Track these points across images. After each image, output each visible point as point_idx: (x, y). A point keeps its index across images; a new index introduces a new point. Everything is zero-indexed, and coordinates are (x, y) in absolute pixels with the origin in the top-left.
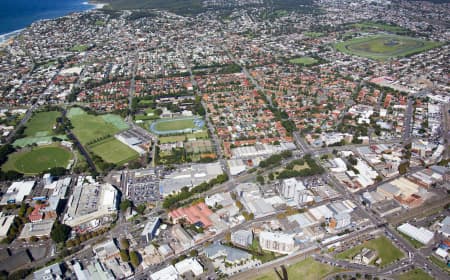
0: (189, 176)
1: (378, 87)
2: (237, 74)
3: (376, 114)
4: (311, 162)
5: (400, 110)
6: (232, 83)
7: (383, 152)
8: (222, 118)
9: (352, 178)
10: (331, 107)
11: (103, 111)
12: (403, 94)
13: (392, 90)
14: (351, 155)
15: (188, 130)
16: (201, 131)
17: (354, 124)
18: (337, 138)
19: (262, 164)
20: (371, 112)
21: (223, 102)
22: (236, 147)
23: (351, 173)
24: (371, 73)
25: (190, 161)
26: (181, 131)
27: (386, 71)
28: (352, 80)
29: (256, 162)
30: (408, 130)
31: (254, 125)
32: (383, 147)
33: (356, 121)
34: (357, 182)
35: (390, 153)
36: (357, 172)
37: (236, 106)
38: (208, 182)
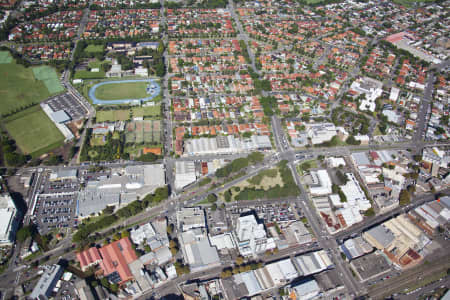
0: (119, 185)
1: (394, 49)
2: (220, 11)
3: (385, 96)
4: (286, 174)
5: (416, 91)
6: (211, 25)
7: (384, 165)
8: (185, 84)
9: (335, 209)
10: (329, 78)
11: (37, 60)
12: (425, 64)
13: (411, 56)
14: (341, 166)
15: (136, 102)
16: (152, 104)
17: (353, 109)
18: (329, 132)
19: (219, 173)
20: (379, 92)
21: (191, 55)
22: (193, 137)
23: (336, 199)
24: (388, 26)
25: (127, 156)
26: (127, 102)
27: (407, 24)
28: (362, 34)
29: (213, 168)
30: (422, 127)
31: (223, 101)
32: (384, 156)
33: (359, 105)
34: (340, 217)
35: (391, 167)
36: (343, 198)
37: (207, 64)
38: (142, 198)
